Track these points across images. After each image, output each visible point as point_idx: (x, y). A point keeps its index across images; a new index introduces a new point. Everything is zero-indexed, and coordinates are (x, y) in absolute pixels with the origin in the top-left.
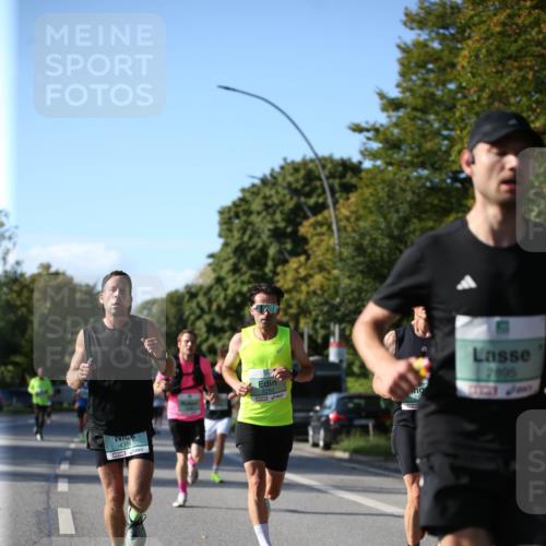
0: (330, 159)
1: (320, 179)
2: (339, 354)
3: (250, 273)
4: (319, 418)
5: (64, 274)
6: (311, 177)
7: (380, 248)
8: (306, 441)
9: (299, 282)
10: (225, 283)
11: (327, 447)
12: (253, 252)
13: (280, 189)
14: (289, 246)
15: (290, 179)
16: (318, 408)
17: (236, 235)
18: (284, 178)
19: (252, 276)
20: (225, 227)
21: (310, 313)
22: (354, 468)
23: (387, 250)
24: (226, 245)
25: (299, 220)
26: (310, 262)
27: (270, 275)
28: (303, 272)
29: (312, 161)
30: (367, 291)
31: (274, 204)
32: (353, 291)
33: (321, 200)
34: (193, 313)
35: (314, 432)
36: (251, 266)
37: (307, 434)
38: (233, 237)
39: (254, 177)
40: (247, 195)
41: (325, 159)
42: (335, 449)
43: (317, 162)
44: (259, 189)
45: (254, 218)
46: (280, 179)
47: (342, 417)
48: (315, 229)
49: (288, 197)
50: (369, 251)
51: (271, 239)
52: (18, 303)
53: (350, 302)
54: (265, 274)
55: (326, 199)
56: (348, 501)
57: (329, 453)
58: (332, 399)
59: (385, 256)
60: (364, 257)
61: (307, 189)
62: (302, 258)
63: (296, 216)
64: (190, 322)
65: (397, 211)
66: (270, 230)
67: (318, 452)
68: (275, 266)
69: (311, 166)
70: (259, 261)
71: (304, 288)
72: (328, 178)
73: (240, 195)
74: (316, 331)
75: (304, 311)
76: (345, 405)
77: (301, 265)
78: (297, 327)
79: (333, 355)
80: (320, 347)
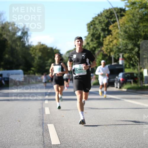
0: (117, 8)
1: (114, 13)
2: (122, 62)
4: (117, 80)
5: (45, 45)
6: (111, 13)
7: (131, 31)
8: (114, 87)
9: (110, 42)
10: (89, 44)
11: (120, 88)
12: (97, 35)
13: (103, 17)
14: (106, 33)
15: (106, 14)
17: (92, 30)
18: (104, 14)
19: (97, 42)
20: (88, 28)
21: (113, 51)
22: (128, 93)
24: (89, 34)
26: (113, 37)
27: (102, 41)
28: (111, 40)
29: (112, 9)
30: (129, 44)
31: (102, 21)
32: (124, 44)
33: (115, 20)
35: (116, 84)
36: (96, 39)
37: (114, 85)
40: (94, 20)
42: (122, 88)
43: (114, 10)
44: (97, 18)
45: (97, 26)
46: (103, 14)
47: (124, 79)
48: (113, 27)
49: (105, 19)
50: (128, 32)
51: (101, 31)
52: (32, 53)
53: (124, 47)
54: (100, 41)
57: (121, 90)
58: (121, 75)
60: (127, 34)
61: (111, 17)
62: (110, 36)
63: (108, 24)
65: (136, 20)
66: (101, 29)
67: (118, 89)
68: (103, 38)
69: (111, 10)
70: (98, 38)
71: (111, 44)
72: (116, 13)
74: (115, 56)
75: (111, 51)
76: (124, 76)
77: (110, 38)
78: (110, 55)
79: (120, 62)
80: (117, 60)
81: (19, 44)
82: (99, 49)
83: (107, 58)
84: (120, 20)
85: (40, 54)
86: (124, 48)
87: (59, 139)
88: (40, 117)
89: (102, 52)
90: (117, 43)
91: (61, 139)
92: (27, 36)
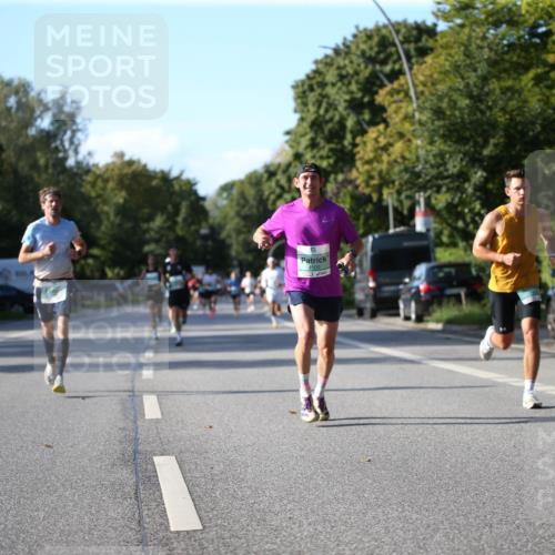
0: (405, 24)
1: (394, 45)
2: (426, 224)
3: (328, 147)
4: (409, 290)
5: (139, 162)
6: (385, 43)
7: (461, 109)
8: (398, 315)
9: (379, 152)
10: (303, 159)
11: (419, 319)
12: (330, 125)
13: (354, 58)
14: (367, 116)
15: (363, 46)
16: (407, 280)
17: (312, 109)
18: (358, 47)
19: (331, 150)
20: (299, 101)
21: (393, 182)
22: (448, 339)
23: (466, 111)
24: (302, 119)
25: (375, 89)
26: (389, 130)
27: (350, 147)
28: (383, 141)
29: (385, 26)
31: (348, 74)
32: (435, 156)
33: (397, 67)
34: (273, 192)
35: (405, 306)
36: (329, 140)
37: (398, 308)
38: (308, 111)
39: (325, 47)
40: (320, 66)
41: (399, 24)
42: (428, 321)
43: (390, 28)
44: (332, 59)
45: (330, 90)
46: (353, 48)
47: (432, 287)
48: (392, 96)
49: (362, 66)
50: (448, 113)
51: (348, 111)
52: (93, 194)
53: (432, 166)
54: (343, 147)
55: (402, 65)
56: (443, 370)
57: (421, 326)
58: (421, 270)
59: (466, 116)
60: (444, 119)
61: (382, 56)
62: (381, 127)
63: (371, 85)
64: (270, 202)
65: (475, 70)
66: (346, 101)
67: (411, 325)
68: (354, 138)
69: (384, 32)
70: (337, 134)
71: (385, 157)
72: (402, 43)
73: (314, 67)
74: (401, 202)
75: (386, 181)
76: (435, 274)
77: (380, 134)
78: (380, 199)
79: (420, 224)
80: (406, 218)
81: (42, 162)
82: (340, 177)
83: (369, 208)
84: (415, 67)
85: (120, 197)
86: (434, 172)
87: (198, 510)
88: (124, 429)
89: (350, 188)
90: (407, 155)
91: (202, 513)
92: (74, 132)
